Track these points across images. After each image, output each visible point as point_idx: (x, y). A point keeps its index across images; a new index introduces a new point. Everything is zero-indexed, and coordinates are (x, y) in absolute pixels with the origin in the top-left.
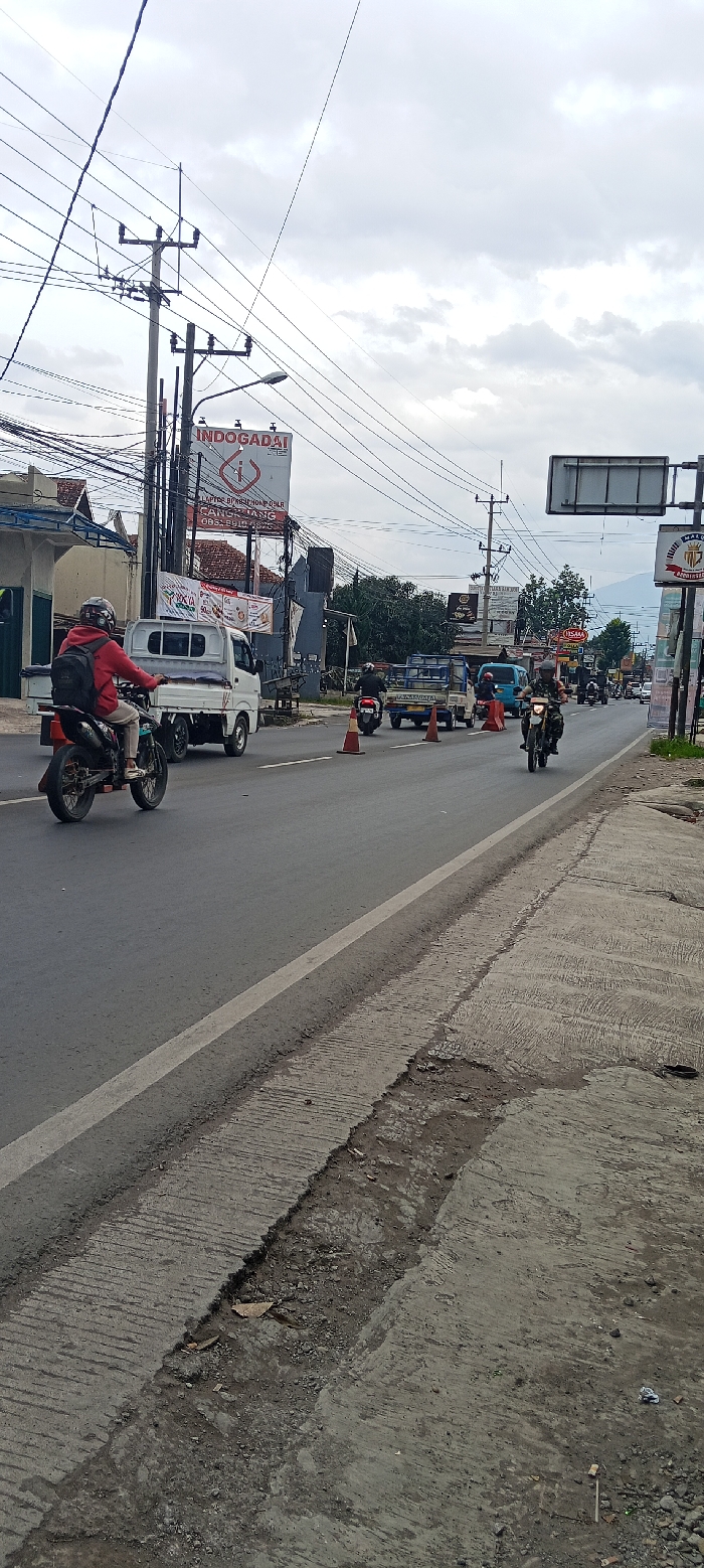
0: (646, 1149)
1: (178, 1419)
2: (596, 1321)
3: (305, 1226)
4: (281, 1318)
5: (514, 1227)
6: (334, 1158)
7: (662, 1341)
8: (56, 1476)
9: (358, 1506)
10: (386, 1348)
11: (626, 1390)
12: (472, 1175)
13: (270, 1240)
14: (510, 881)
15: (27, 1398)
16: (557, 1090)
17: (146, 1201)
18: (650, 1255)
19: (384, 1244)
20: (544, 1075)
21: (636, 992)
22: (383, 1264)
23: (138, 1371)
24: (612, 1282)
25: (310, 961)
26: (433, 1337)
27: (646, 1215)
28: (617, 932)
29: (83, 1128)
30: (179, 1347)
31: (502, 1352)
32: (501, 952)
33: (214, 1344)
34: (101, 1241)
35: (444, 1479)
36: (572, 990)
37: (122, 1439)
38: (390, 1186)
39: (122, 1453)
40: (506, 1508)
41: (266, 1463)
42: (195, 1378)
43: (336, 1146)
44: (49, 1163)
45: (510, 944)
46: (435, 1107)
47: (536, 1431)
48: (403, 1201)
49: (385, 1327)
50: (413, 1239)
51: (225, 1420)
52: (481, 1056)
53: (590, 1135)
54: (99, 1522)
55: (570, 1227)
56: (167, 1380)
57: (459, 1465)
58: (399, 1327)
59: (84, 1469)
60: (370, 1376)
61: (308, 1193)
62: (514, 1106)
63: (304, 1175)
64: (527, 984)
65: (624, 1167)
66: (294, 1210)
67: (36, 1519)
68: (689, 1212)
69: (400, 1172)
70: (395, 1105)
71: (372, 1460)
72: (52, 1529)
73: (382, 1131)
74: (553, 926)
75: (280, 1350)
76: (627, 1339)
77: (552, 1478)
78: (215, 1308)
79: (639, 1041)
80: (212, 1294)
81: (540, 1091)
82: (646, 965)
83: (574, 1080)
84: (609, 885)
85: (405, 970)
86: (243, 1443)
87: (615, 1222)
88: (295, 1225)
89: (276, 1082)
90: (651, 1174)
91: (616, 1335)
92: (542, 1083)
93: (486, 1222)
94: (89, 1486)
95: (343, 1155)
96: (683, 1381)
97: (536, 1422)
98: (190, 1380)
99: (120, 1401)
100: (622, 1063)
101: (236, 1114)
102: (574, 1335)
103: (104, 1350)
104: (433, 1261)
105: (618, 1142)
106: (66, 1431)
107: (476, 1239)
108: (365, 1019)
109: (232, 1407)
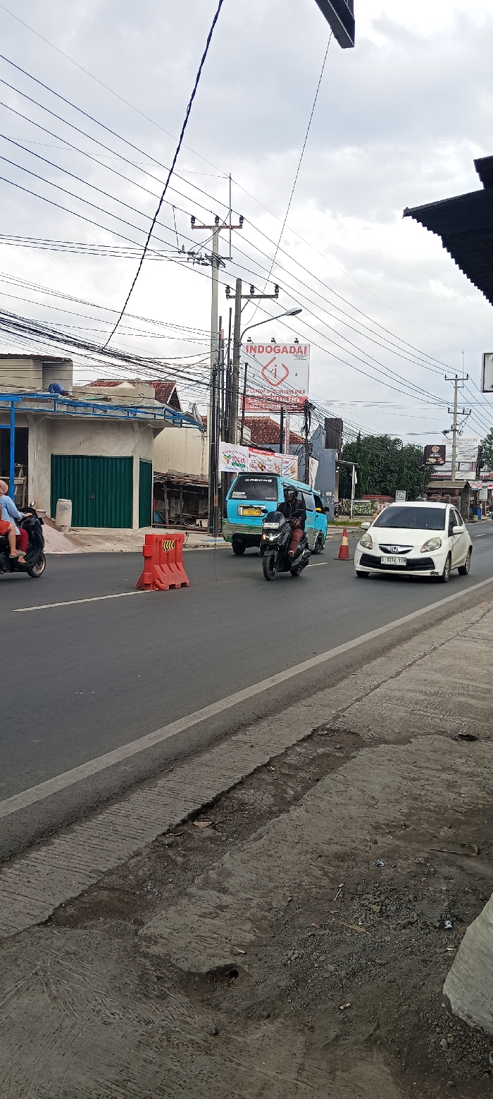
0: (432, 773)
1: (159, 857)
2: (368, 838)
3: (236, 795)
4: (214, 828)
5: (343, 801)
6: (257, 770)
7: (397, 846)
8: (105, 870)
9: (231, 889)
10: (262, 841)
11: (370, 862)
12: (327, 780)
13: (217, 800)
14: (416, 639)
15: (96, 846)
16: (392, 745)
17: (161, 783)
18: (409, 815)
19: (274, 805)
20: (387, 738)
21: (462, 699)
22: (271, 812)
23: (145, 840)
24: (384, 824)
25: (273, 681)
26: (286, 839)
27: (416, 799)
28: (470, 668)
29: (134, 752)
30: (164, 834)
31: (317, 846)
32: (391, 678)
33: (181, 834)
34: (137, 797)
35: (271, 885)
36: (423, 697)
37: (134, 860)
38: (284, 782)
39: (133, 865)
40: (295, 895)
41: (195, 874)
42: (170, 845)
43: (260, 765)
44: (118, 765)
45: (398, 674)
46: (320, 751)
47: (321, 873)
48: (289, 788)
49: (263, 834)
50: (290, 804)
51: (180, 859)
52: (355, 728)
53: (402, 766)
54: (120, 885)
55: (372, 802)
56: (157, 844)
57: (281, 881)
58: (270, 834)
59: (117, 868)
60: (250, 850)
61: (240, 783)
62: (365, 752)
63: (240, 776)
64: (398, 694)
65: (414, 779)
66: (234, 788)
67: (95, 881)
68: (438, 799)
69: (291, 777)
70: (298, 749)
71: (242, 876)
72: (101, 884)
73: (288, 760)
74: (431, 664)
75: (212, 839)
76: (380, 844)
77: (321, 887)
78: (184, 822)
79: (452, 724)
80: (184, 815)
81: (382, 746)
82: (479, 685)
83: (405, 741)
84: (482, 641)
85: (329, 686)
86: (185, 868)
87: (397, 801)
88: (231, 794)
89: (240, 736)
90: (428, 783)
91: (376, 843)
92: (386, 742)
93: (329, 799)
94: (117, 874)
95: (264, 769)
96: (401, 860)
97: (322, 869)
98: (167, 845)
99: (135, 849)
100: (438, 733)
101: (213, 750)
102: (354, 842)
103: (131, 832)
104: (295, 812)
105: (417, 769)
106: (110, 857)
107: (321, 805)
108: (297, 710)
109: (184, 856)
